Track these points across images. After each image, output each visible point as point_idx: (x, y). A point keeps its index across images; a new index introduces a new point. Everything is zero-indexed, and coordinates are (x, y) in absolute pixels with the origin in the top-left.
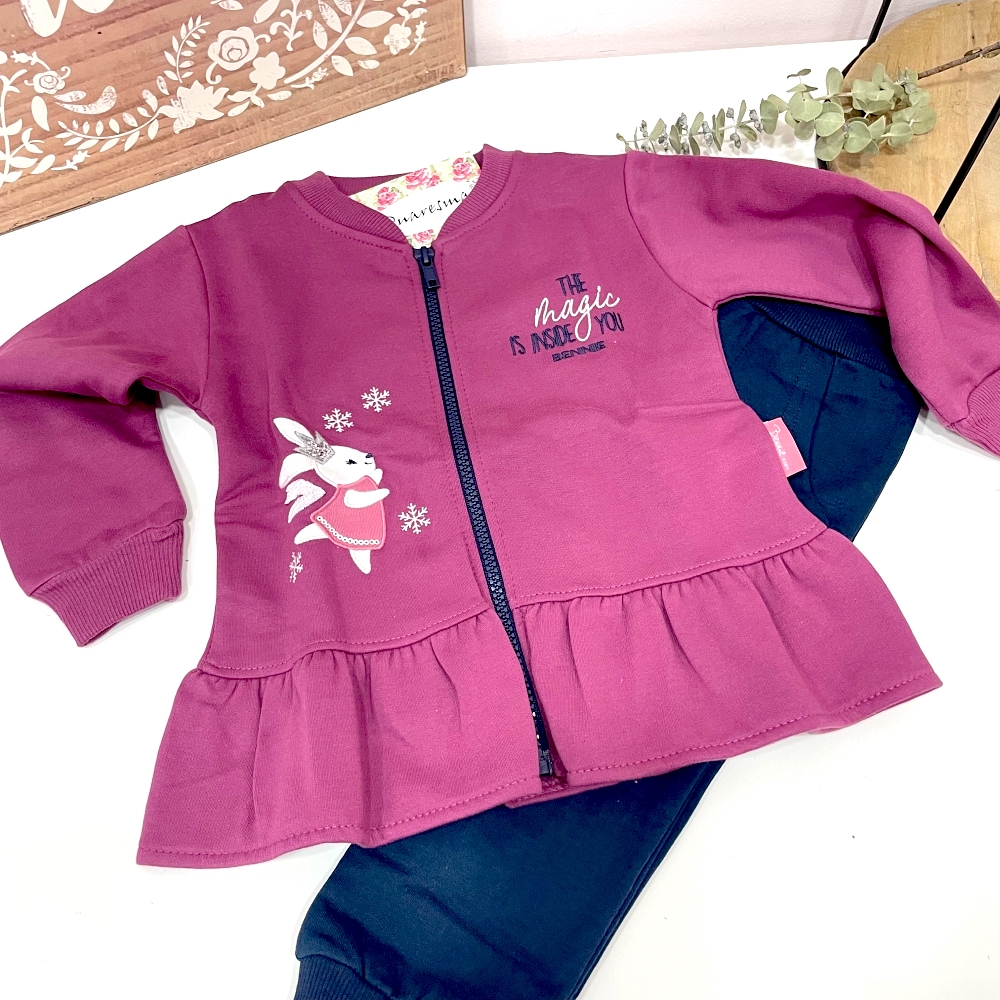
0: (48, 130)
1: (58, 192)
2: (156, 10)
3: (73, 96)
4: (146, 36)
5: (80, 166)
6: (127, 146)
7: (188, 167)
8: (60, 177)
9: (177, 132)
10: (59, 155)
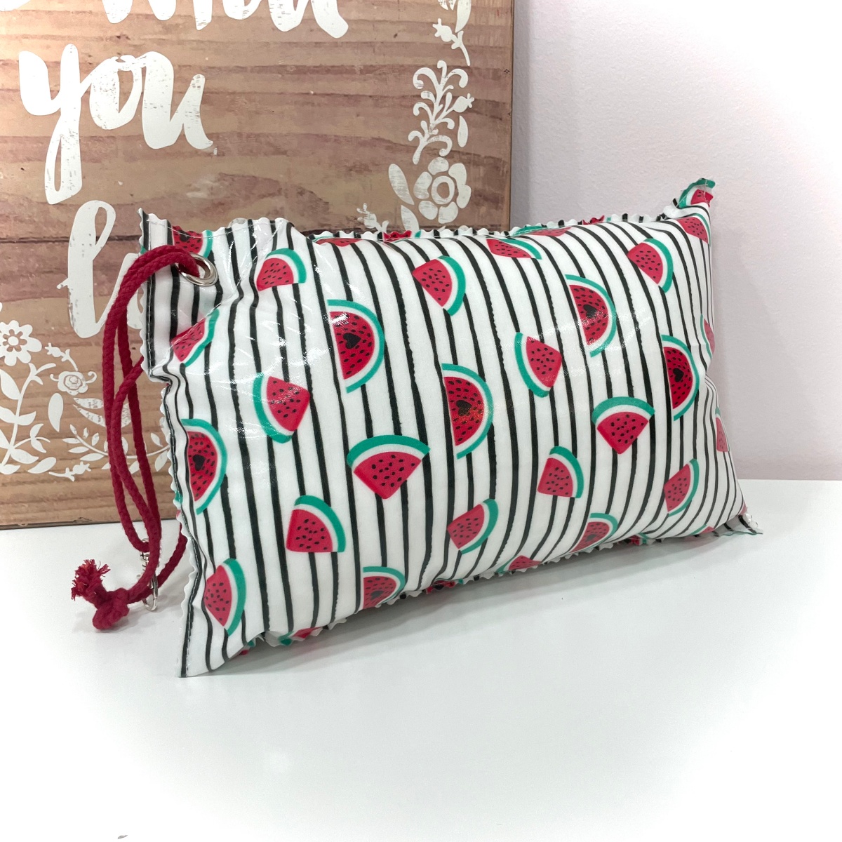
0: (58, 431)
1: (48, 500)
3: (92, 403)
5: (78, 478)
8: (55, 485)
10: (61, 459)
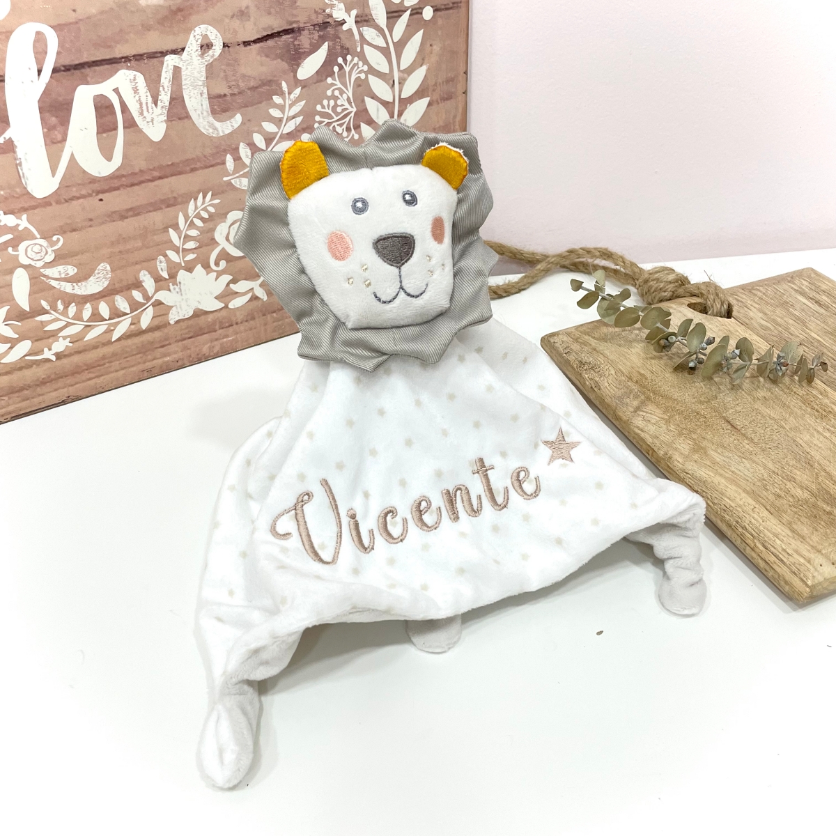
0: (28, 309)
1: (29, 386)
2: (165, 180)
3: (62, 271)
4: (152, 209)
5: (59, 356)
6: (116, 335)
7: (180, 363)
8: (34, 369)
9: (172, 322)
10: (37, 340)
